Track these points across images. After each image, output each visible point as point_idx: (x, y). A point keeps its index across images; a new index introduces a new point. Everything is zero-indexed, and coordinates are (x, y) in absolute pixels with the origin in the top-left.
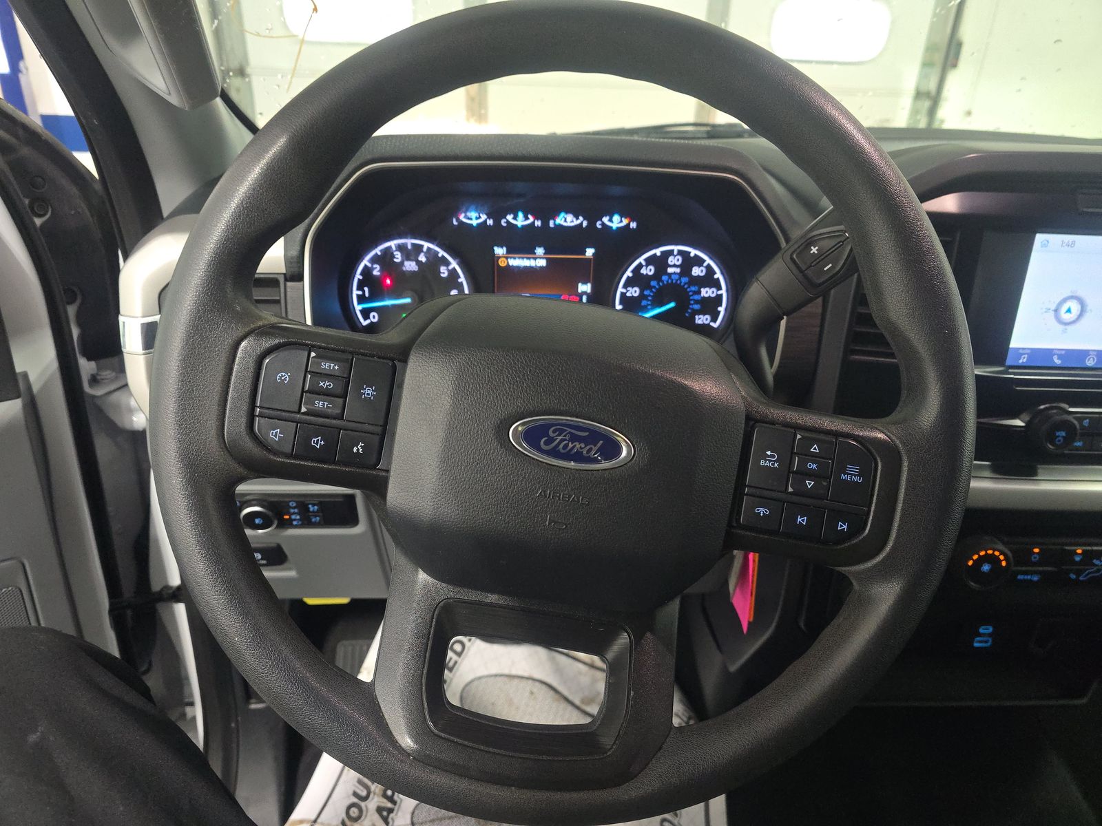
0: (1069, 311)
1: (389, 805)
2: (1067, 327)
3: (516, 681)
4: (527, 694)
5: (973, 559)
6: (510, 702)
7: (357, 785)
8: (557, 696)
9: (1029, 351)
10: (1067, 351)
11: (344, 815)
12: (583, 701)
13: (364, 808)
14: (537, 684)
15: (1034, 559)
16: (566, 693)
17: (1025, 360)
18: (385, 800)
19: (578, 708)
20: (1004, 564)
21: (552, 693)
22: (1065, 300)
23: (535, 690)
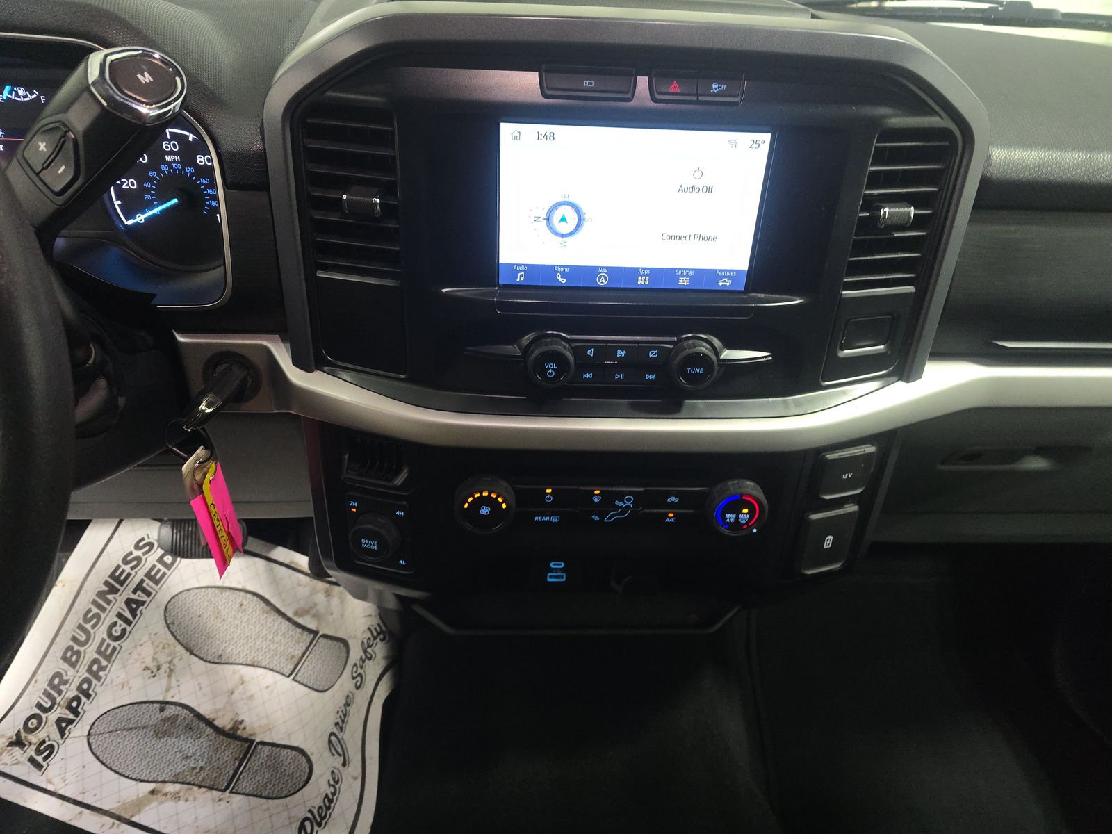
0: (563, 219)
1: (71, 716)
2: (565, 239)
3: (228, 593)
4: (238, 605)
5: (468, 502)
6: (218, 613)
7: (43, 697)
8: (267, 608)
9: (525, 268)
10: (571, 267)
11: (21, 727)
12: (296, 613)
13: (44, 720)
14: (249, 596)
15: (549, 499)
16: (278, 606)
17: (522, 279)
18: (68, 712)
19: (289, 619)
20: (504, 506)
21: (263, 604)
22: (556, 206)
23: (245, 602)
